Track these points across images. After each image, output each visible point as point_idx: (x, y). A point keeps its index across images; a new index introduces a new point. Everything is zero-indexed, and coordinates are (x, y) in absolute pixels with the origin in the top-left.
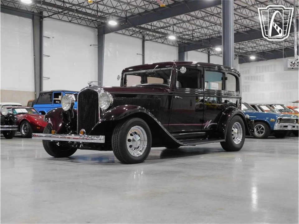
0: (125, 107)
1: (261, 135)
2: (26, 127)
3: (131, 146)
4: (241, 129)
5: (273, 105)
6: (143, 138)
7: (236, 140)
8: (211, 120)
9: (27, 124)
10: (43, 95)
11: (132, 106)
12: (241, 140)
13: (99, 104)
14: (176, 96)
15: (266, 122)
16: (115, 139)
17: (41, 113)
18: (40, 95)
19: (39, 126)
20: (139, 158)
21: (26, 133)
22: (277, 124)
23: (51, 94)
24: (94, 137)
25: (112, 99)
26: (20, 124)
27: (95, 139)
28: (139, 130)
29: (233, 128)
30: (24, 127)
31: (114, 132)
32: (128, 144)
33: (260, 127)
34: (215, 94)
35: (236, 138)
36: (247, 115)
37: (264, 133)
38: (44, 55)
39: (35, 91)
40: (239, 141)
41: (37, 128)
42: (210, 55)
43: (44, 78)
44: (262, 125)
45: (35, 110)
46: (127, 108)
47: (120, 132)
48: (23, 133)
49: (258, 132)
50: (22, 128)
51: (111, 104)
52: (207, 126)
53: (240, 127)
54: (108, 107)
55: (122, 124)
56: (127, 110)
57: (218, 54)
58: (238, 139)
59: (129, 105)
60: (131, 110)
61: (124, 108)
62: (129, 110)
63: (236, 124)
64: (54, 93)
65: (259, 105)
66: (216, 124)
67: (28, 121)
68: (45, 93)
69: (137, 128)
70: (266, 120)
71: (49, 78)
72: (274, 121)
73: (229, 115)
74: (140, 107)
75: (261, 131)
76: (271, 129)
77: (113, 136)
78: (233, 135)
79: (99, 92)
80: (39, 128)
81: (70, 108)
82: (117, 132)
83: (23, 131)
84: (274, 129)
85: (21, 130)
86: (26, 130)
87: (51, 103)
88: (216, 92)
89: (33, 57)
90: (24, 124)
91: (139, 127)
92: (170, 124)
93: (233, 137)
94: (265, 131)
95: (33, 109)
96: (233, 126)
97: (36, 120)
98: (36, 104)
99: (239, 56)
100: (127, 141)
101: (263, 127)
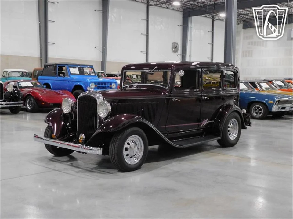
0: (124, 116)
1: (259, 116)
2: (31, 102)
3: (127, 155)
4: (238, 125)
5: (273, 80)
6: (139, 146)
7: (232, 135)
8: (208, 119)
9: (32, 99)
10: (47, 67)
11: (130, 116)
12: (236, 136)
13: (98, 112)
14: (174, 98)
15: (264, 104)
16: (112, 149)
17: (45, 86)
18: (45, 67)
19: (43, 102)
20: (136, 165)
21: (31, 107)
22: (275, 106)
23: (56, 67)
24: (92, 148)
25: (110, 108)
26: (25, 98)
27: (93, 150)
28: (136, 138)
29: (229, 124)
30: (29, 102)
31: (112, 142)
32: (125, 153)
33: (258, 108)
34: (214, 93)
35: (232, 134)
36: (244, 110)
37: (262, 114)
38: (49, 21)
39: (41, 57)
40: (234, 137)
41: (42, 103)
42: (215, 20)
43: (49, 44)
44: (260, 106)
45: (39, 83)
46: (125, 118)
47: (117, 143)
48: (28, 108)
49: (257, 113)
50: (27, 103)
51: (109, 113)
52: (203, 125)
53: (236, 123)
54: (106, 116)
55: (120, 134)
56: (125, 120)
57: (223, 19)
58: (233, 134)
59: (128, 115)
60: (130, 120)
61: (123, 118)
62: (127, 120)
63: (233, 121)
64: (58, 66)
65: (259, 83)
66: (213, 121)
67: (32, 96)
68: (50, 65)
69: (135, 137)
70: (264, 102)
71: (54, 44)
72: (273, 103)
73: (226, 112)
74: (137, 116)
75: (259, 112)
76: (269, 110)
77: (110, 146)
78: (229, 131)
79: (98, 99)
80: (44, 103)
81: (70, 110)
82: (114, 142)
83: (28, 106)
84: (272, 111)
85: (26, 105)
86: (31, 105)
87: (55, 75)
88: (214, 91)
89: (38, 22)
90: (29, 99)
91: (136, 136)
92: (167, 125)
93: (229, 133)
94: (263, 111)
95: (38, 82)
96: (230, 122)
97: (40, 95)
98: (41, 76)
99: (244, 21)
100: (124, 150)
101: (262, 108)
